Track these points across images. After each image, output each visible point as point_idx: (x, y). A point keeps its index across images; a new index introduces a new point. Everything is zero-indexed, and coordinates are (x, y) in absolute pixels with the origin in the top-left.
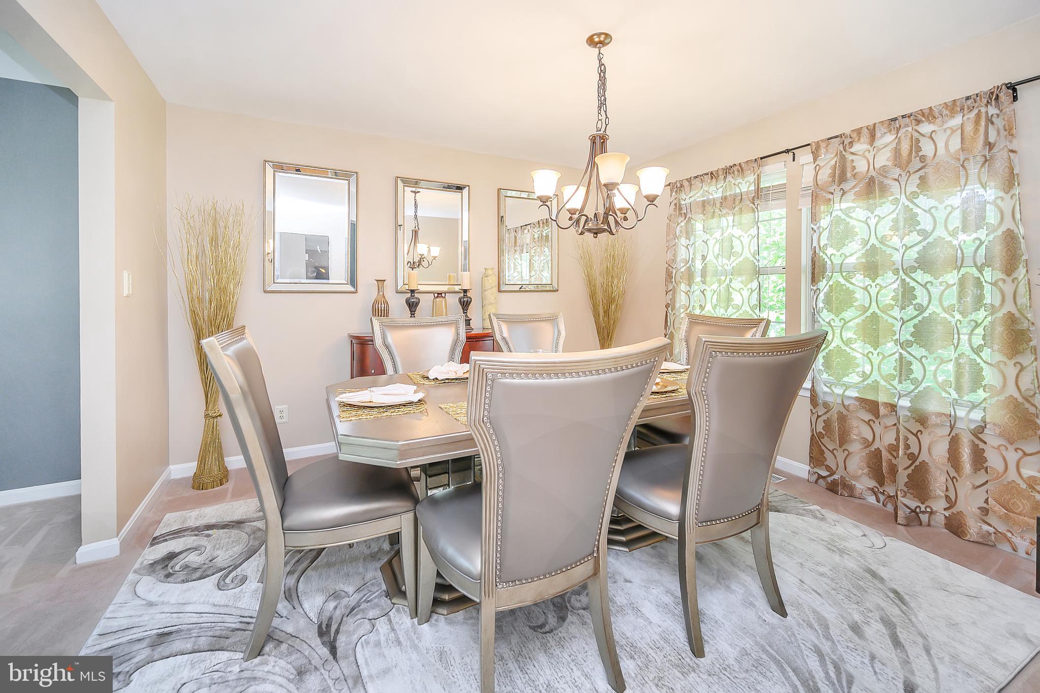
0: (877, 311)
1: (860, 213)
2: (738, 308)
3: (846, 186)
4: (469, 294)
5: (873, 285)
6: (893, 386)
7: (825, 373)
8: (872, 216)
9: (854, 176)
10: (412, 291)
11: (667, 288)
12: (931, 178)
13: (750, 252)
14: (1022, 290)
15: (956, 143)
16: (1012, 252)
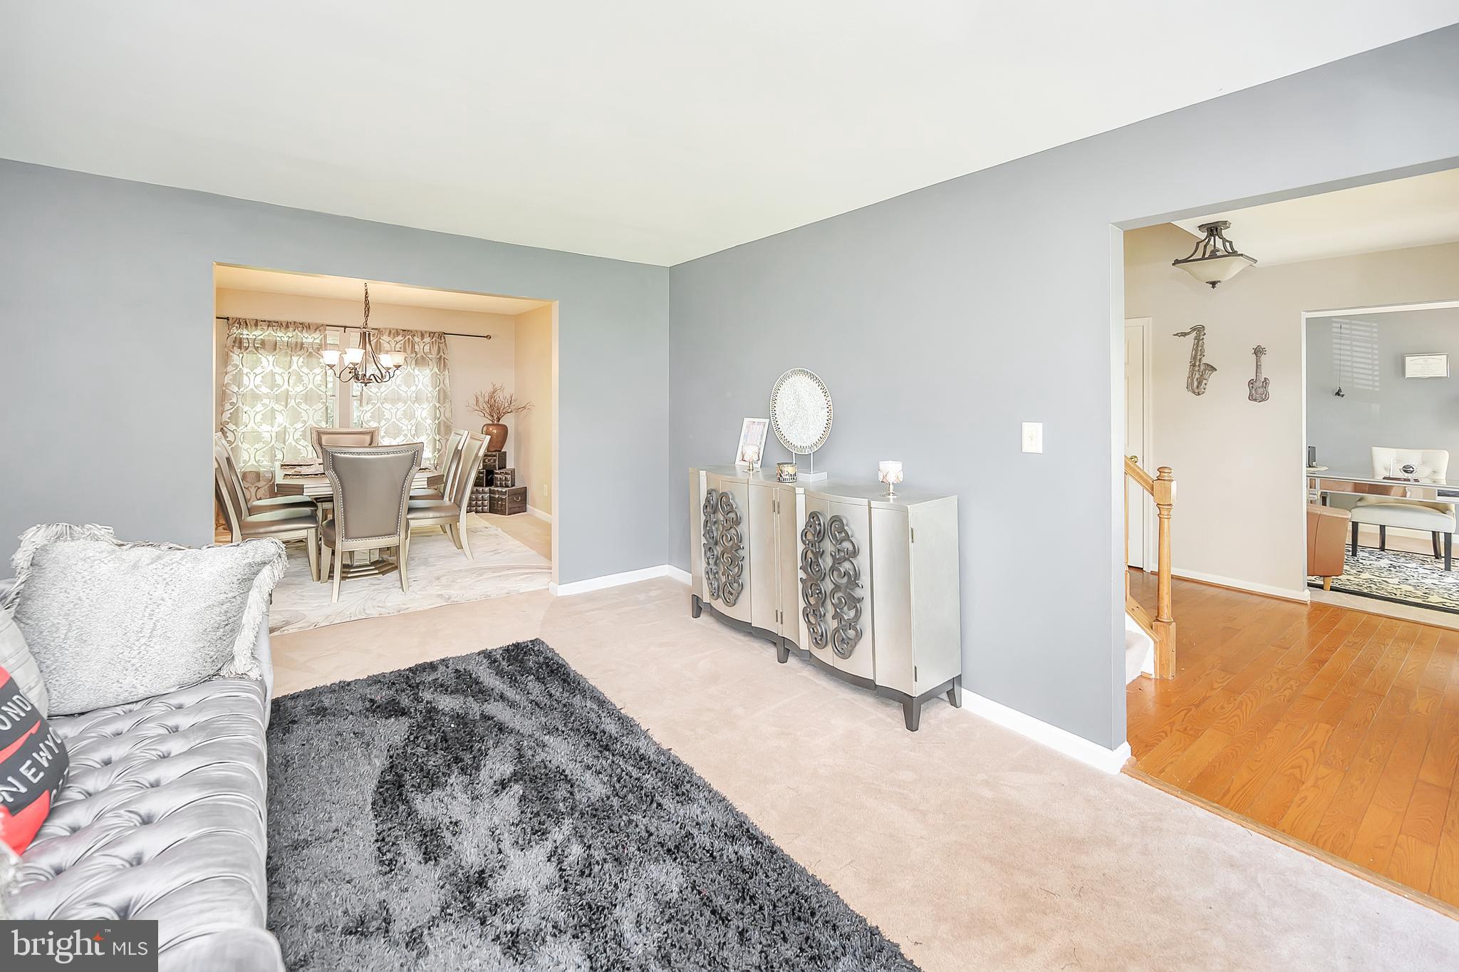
11: (224, 408)
12: (420, 362)
13: (314, 384)
14: (448, 410)
15: (427, 348)
16: (443, 397)
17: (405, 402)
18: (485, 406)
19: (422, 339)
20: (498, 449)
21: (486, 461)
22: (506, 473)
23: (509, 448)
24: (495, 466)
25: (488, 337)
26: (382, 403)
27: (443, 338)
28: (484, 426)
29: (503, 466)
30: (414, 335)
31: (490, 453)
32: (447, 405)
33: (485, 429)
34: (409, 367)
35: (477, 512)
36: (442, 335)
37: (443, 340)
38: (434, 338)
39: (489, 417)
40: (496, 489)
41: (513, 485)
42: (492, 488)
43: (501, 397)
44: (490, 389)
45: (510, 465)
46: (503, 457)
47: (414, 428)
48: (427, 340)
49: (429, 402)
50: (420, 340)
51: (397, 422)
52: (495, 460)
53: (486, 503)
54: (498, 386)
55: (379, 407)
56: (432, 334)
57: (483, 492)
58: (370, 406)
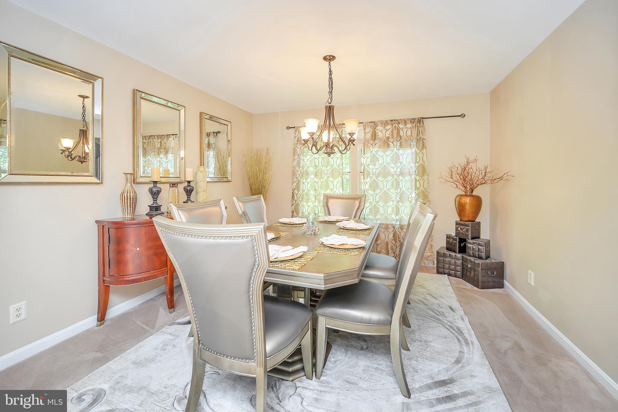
0: (386, 190)
1: (380, 153)
2: (332, 190)
3: (376, 141)
4: (191, 184)
5: (385, 180)
6: (392, 218)
7: (370, 215)
8: (385, 155)
9: (378, 138)
10: (155, 183)
11: (293, 181)
12: (403, 144)
13: (337, 165)
14: (426, 183)
15: (409, 133)
16: (422, 171)
17: (393, 176)
18: (458, 178)
19: (405, 125)
20: (471, 219)
21: (459, 229)
22: (479, 244)
23: (484, 218)
24: (467, 235)
25: (463, 116)
26: (377, 177)
27: (421, 122)
28: (458, 196)
29: (476, 237)
30: (399, 123)
31: (462, 222)
32: (426, 177)
33: (458, 199)
34: (395, 149)
35: (449, 275)
36: (421, 120)
37: (422, 124)
38: (415, 124)
39: (463, 189)
40: (469, 258)
41: (488, 257)
42: (465, 256)
43: (476, 169)
44: (463, 162)
45: (485, 234)
46: (477, 227)
47: (398, 196)
48: (409, 125)
49: (411, 175)
50: (404, 126)
51: (387, 191)
52: (467, 230)
53: (459, 268)
54: (472, 159)
55: (374, 179)
56: (412, 121)
57: (456, 258)
58: (369, 179)
